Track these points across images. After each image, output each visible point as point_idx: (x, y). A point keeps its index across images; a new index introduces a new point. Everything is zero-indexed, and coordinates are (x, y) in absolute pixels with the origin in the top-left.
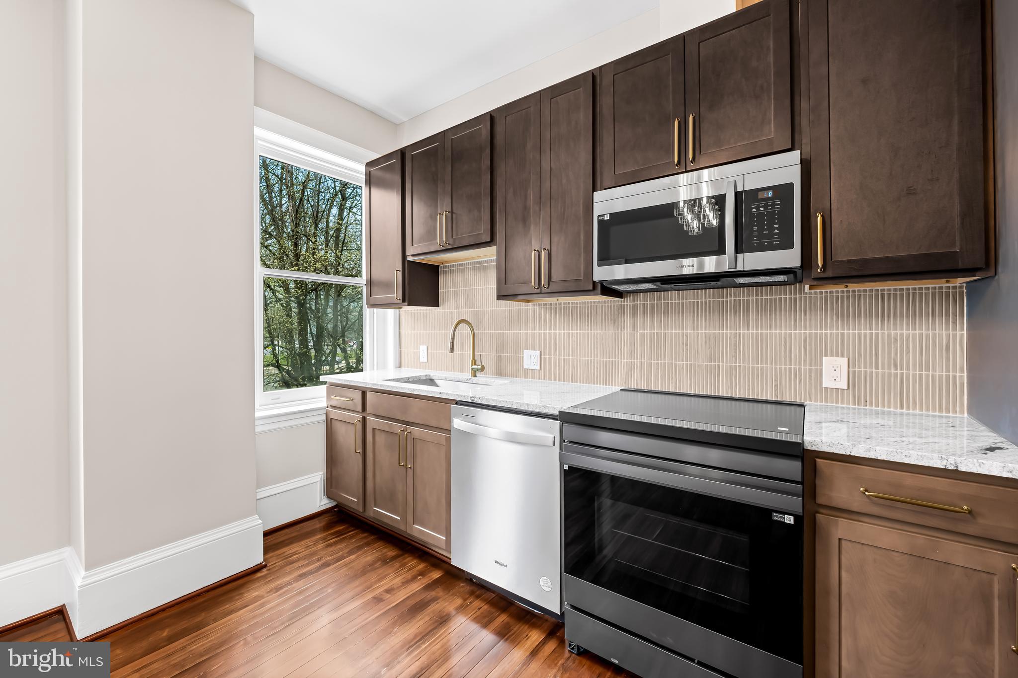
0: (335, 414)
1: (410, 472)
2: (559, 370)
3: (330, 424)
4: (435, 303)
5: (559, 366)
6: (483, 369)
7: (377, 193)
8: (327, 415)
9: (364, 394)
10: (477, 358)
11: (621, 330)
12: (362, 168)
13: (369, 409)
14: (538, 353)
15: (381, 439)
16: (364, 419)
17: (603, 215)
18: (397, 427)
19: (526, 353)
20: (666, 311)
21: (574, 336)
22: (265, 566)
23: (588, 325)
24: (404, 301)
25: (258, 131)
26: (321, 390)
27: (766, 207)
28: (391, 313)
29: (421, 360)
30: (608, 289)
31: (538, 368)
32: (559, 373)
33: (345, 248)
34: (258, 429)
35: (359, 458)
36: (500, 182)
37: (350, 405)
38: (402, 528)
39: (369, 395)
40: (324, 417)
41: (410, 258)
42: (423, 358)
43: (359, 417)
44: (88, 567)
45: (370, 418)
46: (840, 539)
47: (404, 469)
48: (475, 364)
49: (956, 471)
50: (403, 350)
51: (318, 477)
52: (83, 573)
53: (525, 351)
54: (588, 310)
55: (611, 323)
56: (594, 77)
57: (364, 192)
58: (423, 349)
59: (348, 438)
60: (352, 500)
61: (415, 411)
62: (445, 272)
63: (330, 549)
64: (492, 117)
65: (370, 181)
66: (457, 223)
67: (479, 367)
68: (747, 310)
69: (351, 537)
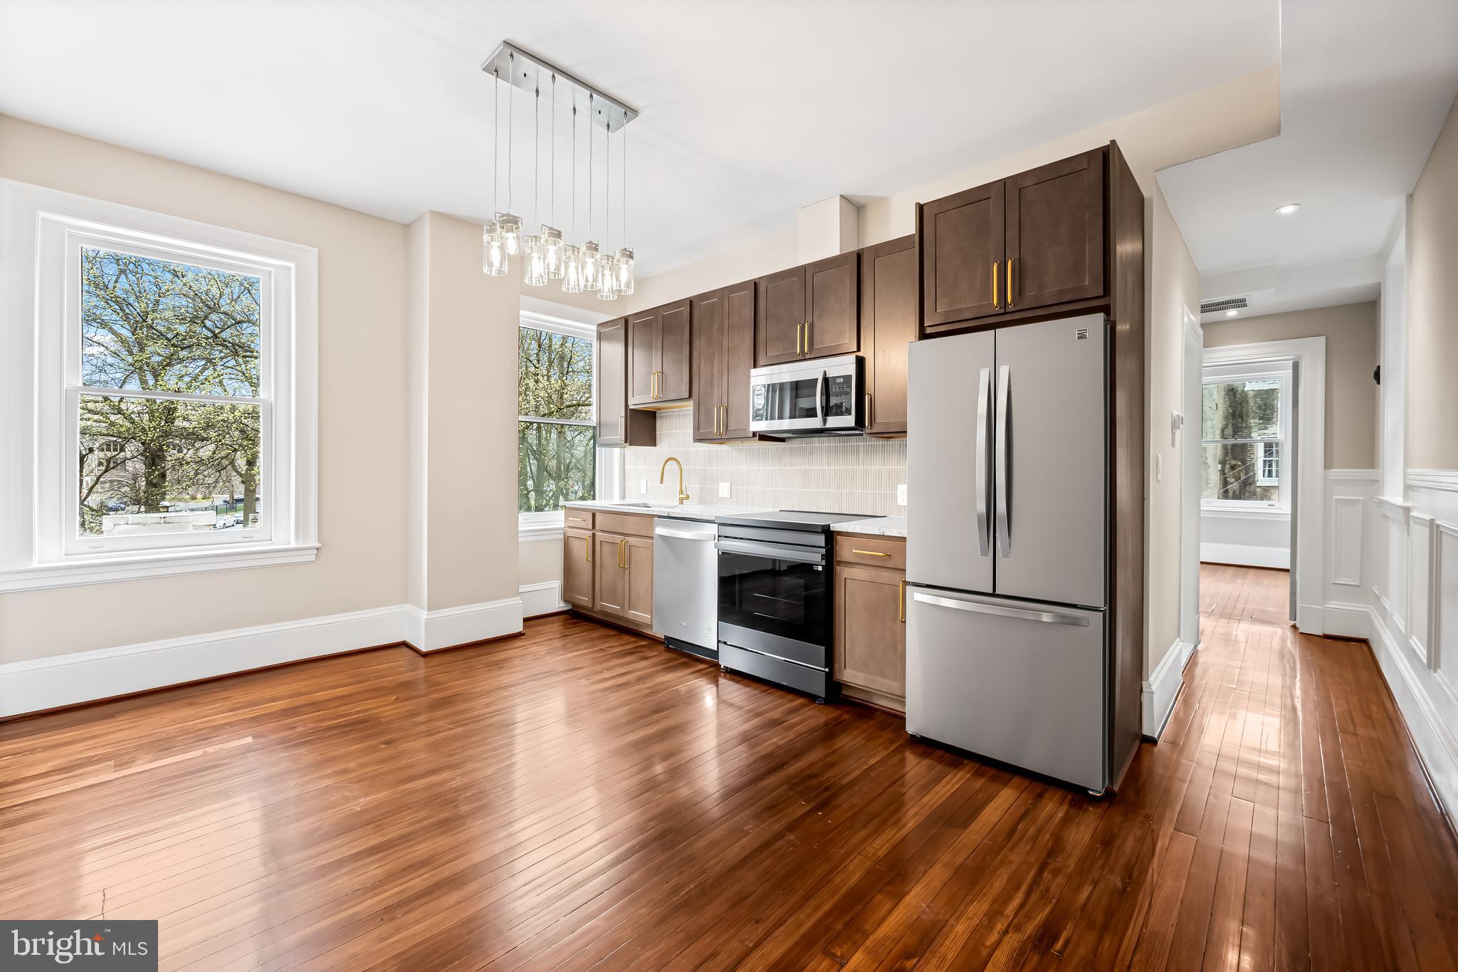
0: (571, 532)
1: (627, 571)
2: (743, 498)
3: (566, 542)
4: (654, 443)
5: (743, 495)
6: (688, 497)
7: (606, 346)
8: (564, 534)
9: (594, 515)
10: (684, 489)
11: (784, 466)
12: (595, 328)
13: (598, 526)
14: (729, 484)
15: (606, 548)
16: (594, 534)
18: (618, 538)
19: (721, 484)
21: (754, 471)
22: (524, 634)
23: (763, 462)
24: (626, 442)
25: (522, 312)
26: (561, 513)
27: (839, 388)
28: (617, 451)
29: (642, 492)
30: (764, 437)
31: (729, 497)
32: (743, 501)
33: (570, 369)
34: (520, 540)
35: (590, 565)
36: (695, 353)
37: (583, 525)
38: (621, 614)
39: (598, 516)
40: (562, 536)
41: (631, 407)
42: (643, 491)
43: (590, 533)
44: (429, 610)
45: (598, 534)
46: (845, 579)
47: (622, 569)
48: (682, 494)
49: (884, 536)
50: (627, 483)
51: (556, 584)
52: (426, 613)
53: (720, 483)
54: (763, 451)
55: (778, 461)
56: (755, 284)
57: (595, 343)
58: (643, 482)
59: (581, 551)
60: (584, 600)
61: (631, 526)
62: (661, 417)
63: (568, 630)
64: (691, 302)
65: (600, 337)
66: (666, 382)
67: (685, 496)
68: (858, 452)
69: (584, 625)
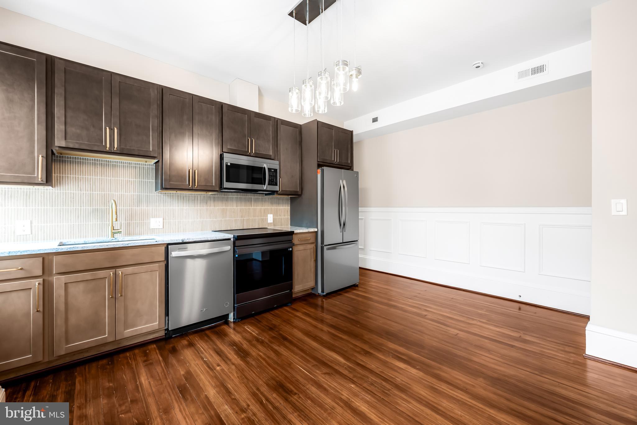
1: (121, 298)
2: (175, 227)
5: (175, 225)
6: (121, 232)
9: (45, 259)
11: (209, 207)
13: (57, 269)
14: (161, 219)
16: (45, 281)
17: (227, 163)
20: (227, 200)
21: (185, 210)
23: (193, 205)
24: (47, 182)
27: (272, 174)
31: (161, 228)
32: (176, 229)
35: (38, 315)
37: (18, 274)
45: (58, 278)
46: (295, 251)
47: (113, 299)
53: (151, 219)
54: (193, 198)
55: (205, 204)
67: (119, 231)
